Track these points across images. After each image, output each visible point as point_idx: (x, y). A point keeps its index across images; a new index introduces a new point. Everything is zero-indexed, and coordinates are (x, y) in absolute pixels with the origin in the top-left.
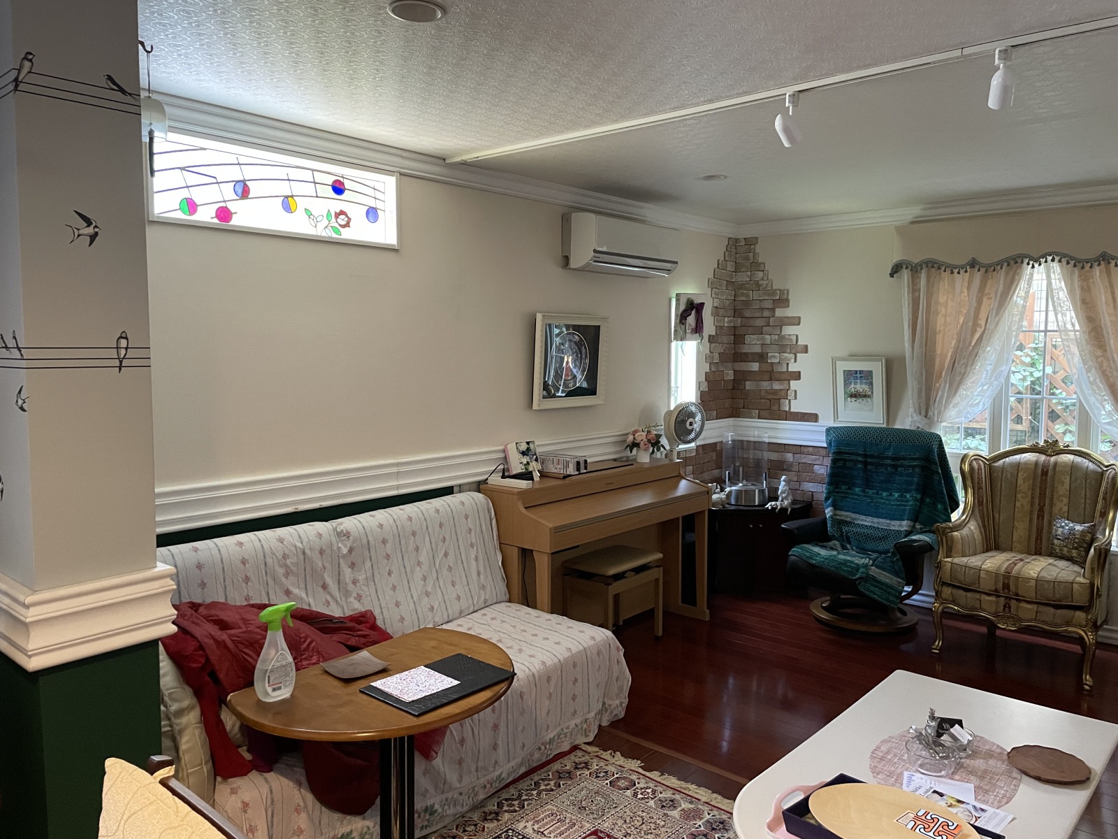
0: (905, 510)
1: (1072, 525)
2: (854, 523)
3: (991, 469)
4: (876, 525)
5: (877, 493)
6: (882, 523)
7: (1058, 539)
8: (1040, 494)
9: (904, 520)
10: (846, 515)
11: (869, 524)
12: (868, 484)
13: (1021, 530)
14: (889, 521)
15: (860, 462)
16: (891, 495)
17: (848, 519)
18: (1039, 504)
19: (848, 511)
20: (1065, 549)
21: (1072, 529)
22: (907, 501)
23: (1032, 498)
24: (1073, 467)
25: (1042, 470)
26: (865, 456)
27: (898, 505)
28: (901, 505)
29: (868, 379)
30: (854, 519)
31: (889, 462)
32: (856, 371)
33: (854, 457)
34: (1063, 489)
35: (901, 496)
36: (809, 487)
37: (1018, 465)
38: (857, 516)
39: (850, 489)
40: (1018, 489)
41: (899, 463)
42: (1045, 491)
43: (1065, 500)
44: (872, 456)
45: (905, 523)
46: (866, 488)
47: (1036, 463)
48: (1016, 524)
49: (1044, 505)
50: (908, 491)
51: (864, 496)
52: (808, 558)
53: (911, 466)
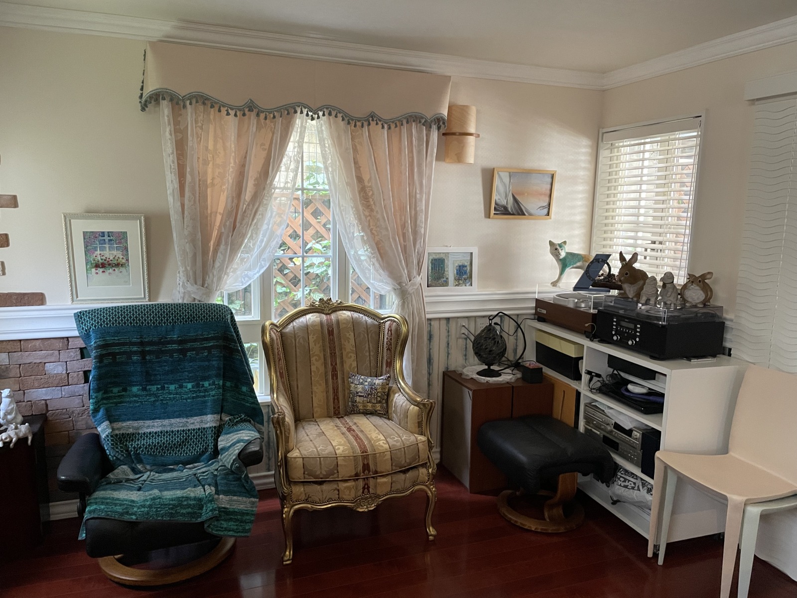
0: (205, 402)
1: (369, 380)
2: (139, 434)
3: (282, 335)
4: (168, 429)
5: (163, 388)
6: (176, 424)
7: (360, 396)
8: (331, 354)
9: (206, 414)
10: (128, 426)
11: (159, 429)
12: (149, 378)
13: (319, 395)
14: (185, 420)
15: (135, 353)
16: (181, 387)
17: (131, 431)
18: (332, 365)
19: (129, 420)
20: (370, 405)
21: (372, 385)
22: (206, 391)
23: (325, 359)
24: (354, 323)
25: (328, 329)
26: (142, 344)
27: (193, 398)
28: (198, 397)
29: (120, 243)
30: (138, 428)
31: (175, 346)
32: (103, 233)
33: (125, 348)
34: (349, 346)
35: (198, 385)
36: (39, 394)
37: (306, 328)
38: (141, 423)
39: (125, 390)
40: (311, 353)
41: (189, 345)
42: (335, 350)
43: (353, 356)
44: (151, 343)
45: (209, 417)
46: (147, 385)
47: (321, 323)
48: (315, 388)
49: (336, 364)
50: (205, 379)
51: (146, 395)
52: (122, 514)
53: (205, 348)
